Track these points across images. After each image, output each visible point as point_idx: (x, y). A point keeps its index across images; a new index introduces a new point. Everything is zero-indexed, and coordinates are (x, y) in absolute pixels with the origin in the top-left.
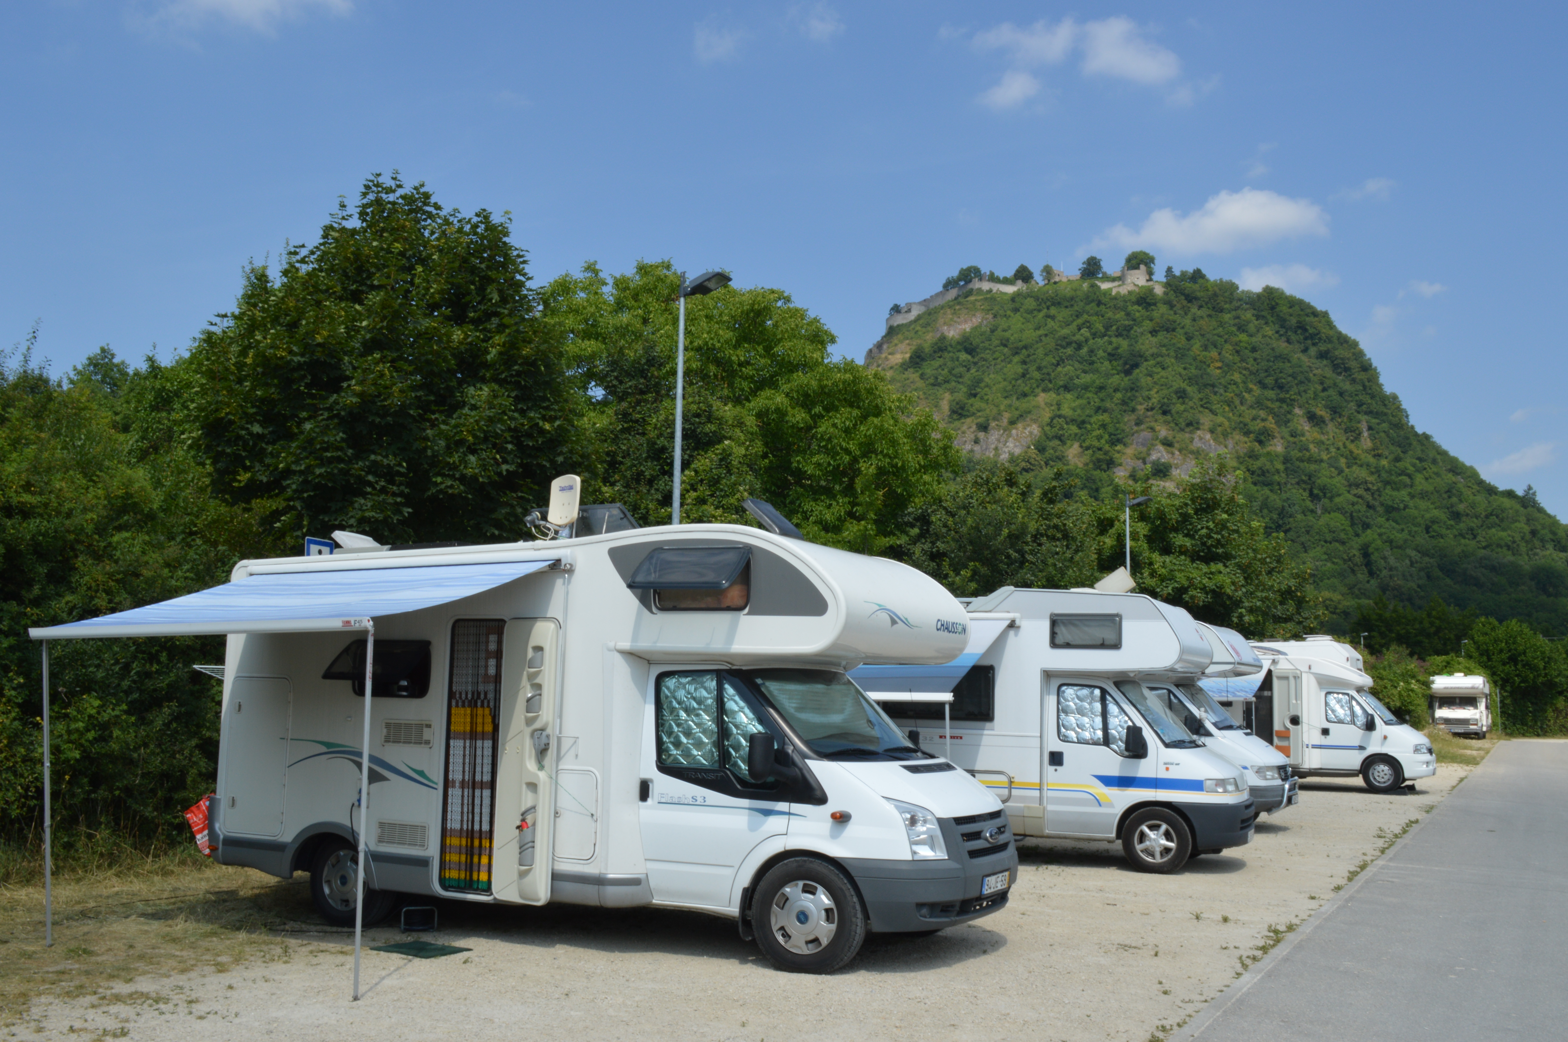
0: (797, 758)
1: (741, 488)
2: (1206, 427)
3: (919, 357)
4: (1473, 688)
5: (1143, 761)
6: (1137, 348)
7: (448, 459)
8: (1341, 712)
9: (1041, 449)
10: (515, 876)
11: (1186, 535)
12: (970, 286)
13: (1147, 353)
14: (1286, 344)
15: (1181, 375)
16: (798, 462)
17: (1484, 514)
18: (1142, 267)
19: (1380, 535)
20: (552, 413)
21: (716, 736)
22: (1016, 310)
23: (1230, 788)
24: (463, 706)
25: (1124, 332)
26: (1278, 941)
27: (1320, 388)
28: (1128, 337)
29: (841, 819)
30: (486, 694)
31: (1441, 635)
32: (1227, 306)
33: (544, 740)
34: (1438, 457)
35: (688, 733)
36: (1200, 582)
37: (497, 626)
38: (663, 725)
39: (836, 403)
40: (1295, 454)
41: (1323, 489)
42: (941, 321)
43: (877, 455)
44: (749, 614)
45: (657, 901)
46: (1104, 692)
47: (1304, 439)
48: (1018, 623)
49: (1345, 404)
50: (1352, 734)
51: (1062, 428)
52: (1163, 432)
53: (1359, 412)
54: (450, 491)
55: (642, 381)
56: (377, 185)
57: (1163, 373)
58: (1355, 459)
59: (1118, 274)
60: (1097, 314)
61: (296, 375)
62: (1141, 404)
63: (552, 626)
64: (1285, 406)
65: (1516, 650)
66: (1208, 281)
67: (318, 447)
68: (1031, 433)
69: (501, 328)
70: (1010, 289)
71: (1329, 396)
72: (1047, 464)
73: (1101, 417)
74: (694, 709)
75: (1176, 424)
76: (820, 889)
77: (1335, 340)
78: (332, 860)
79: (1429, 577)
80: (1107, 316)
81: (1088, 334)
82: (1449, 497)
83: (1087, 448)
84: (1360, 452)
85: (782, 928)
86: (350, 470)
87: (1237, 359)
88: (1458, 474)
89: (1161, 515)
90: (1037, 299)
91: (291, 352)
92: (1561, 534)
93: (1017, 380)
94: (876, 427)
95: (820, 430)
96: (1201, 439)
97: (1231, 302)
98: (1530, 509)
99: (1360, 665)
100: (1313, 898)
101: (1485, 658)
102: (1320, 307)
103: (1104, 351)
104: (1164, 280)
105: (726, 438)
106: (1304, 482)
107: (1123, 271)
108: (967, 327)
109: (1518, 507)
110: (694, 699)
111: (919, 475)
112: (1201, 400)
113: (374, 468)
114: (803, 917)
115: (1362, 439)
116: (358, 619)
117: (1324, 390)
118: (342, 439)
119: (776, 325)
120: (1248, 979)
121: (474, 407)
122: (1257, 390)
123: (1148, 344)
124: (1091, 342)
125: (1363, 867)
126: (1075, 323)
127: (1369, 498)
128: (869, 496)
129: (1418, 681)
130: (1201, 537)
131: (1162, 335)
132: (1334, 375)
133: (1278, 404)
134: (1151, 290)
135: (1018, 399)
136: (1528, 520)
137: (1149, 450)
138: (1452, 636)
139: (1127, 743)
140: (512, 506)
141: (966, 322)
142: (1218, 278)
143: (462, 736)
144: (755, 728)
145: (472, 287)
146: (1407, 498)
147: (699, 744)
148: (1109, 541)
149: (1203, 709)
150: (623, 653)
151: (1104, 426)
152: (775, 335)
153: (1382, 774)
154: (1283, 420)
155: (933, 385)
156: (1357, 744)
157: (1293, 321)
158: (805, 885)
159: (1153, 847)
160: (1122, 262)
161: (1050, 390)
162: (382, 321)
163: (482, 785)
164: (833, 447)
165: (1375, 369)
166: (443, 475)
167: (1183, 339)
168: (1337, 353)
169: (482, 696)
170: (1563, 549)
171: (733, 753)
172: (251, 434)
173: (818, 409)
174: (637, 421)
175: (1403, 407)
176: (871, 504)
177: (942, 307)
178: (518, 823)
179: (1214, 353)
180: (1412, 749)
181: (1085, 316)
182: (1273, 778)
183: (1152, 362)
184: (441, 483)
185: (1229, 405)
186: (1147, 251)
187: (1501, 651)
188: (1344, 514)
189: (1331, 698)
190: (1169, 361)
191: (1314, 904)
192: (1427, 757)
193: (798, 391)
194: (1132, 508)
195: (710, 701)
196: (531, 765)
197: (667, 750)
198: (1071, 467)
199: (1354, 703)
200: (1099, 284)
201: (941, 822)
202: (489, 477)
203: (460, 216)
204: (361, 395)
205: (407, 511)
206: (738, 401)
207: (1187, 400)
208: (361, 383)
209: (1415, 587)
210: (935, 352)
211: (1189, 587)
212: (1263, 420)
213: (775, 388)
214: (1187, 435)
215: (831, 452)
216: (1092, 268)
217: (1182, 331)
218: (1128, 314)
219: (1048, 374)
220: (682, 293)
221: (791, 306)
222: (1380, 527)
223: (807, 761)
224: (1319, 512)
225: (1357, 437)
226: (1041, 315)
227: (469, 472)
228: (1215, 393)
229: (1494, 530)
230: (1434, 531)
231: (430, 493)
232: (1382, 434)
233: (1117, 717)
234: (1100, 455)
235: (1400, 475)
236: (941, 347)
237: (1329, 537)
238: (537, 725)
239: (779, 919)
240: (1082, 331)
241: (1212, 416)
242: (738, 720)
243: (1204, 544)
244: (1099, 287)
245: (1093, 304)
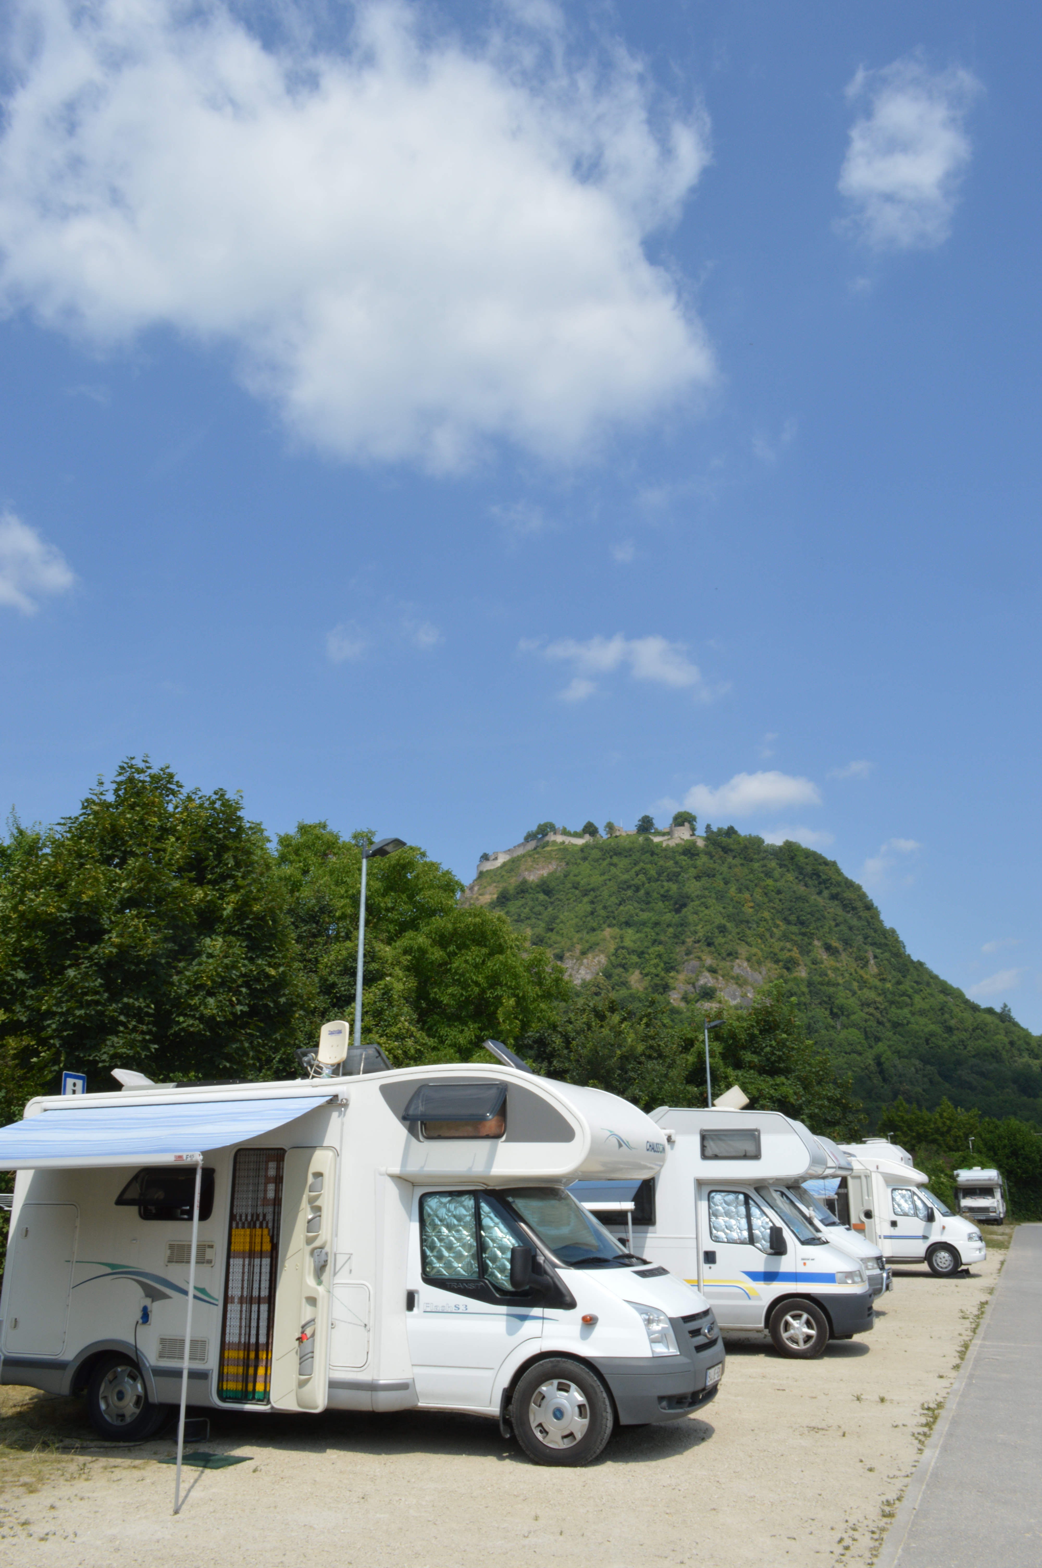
0: (548, 1268)
1: (403, 1019)
2: (743, 957)
3: (504, 897)
4: (989, 1180)
5: (784, 1257)
6: (685, 891)
7: (190, 1002)
8: (906, 1206)
9: (608, 976)
10: (294, 1385)
11: (754, 1053)
12: (547, 839)
13: (693, 895)
14: (804, 888)
15: (721, 913)
16: (436, 993)
17: (971, 1027)
18: (686, 824)
19: (890, 1047)
20: (277, 960)
21: (475, 1248)
22: (585, 859)
23: (857, 1279)
24: (243, 1227)
25: (674, 877)
26: (935, 1418)
27: (833, 923)
28: (677, 881)
29: (589, 1322)
30: (264, 1216)
31: (952, 1133)
32: (756, 856)
33: (323, 1258)
34: (931, 980)
35: (450, 1248)
36: (768, 1093)
37: (278, 1155)
38: (426, 1240)
39: (468, 942)
40: (817, 978)
41: (841, 1008)
42: (523, 867)
43: (501, 986)
44: (506, 1141)
45: (423, 1404)
46: (747, 1198)
47: (823, 966)
48: (673, 1138)
49: (854, 937)
50: (916, 1226)
51: (625, 958)
52: (709, 961)
53: (865, 944)
54: (192, 1029)
55: (314, 926)
56: (131, 767)
57: (707, 912)
58: (865, 982)
59: (667, 830)
60: (651, 862)
61: (62, 929)
62: (690, 937)
63: (330, 1154)
64: (806, 938)
65: (1016, 1145)
66: (739, 836)
67: (80, 991)
68: (599, 962)
69: (236, 888)
70: (580, 842)
71: (841, 931)
72: (613, 988)
73: (657, 949)
74: (455, 1225)
75: (719, 954)
76: (573, 1386)
77: (843, 884)
78: (110, 1376)
79: (931, 1082)
80: (659, 864)
81: (644, 879)
82: (943, 1014)
83: (647, 975)
84: (868, 976)
85: (540, 1425)
86: (105, 1011)
87: (766, 900)
88: (948, 995)
89: (733, 1036)
90: (601, 849)
91: (59, 909)
92: (1034, 1044)
93: (586, 917)
94: (501, 963)
95: (454, 965)
96: (740, 966)
97: (759, 854)
98: (1007, 1023)
99: (911, 1162)
100: (941, 1377)
101: (992, 1153)
102: (830, 857)
103: (658, 893)
104: (705, 835)
105: (387, 975)
106: (826, 1002)
107: (671, 827)
108: (545, 873)
109: (997, 1021)
110: (455, 1217)
111: (536, 1004)
112: (738, 934)
113: (126, 1010)
114: (559, 1414)
115: (870, 966)
116: (190, 1154)
117: (837, 925)
118: (101, 985)
119: (417, 877)
120: (931, 1455)
121: (210, 956)
122: (783, 926)
123: (693, 887)
124: (647, 885)
125: (966, 1346)
126: (634, 870)
127: (878, 1015)
128: (509, 1024)
129: (946, 1175)
130: (767, 1053)
131: (704, 881)
132: (844, 913)
133: (800, 937)
134: (694, 843)
135: (588, 933)
136: (1007, 1033)
137: (698, 976)
138: (961, 1134)
139: (771, 1242)
140: (241, 1042)
141: (543, 868)
142: (748, 834)
143: (242, 1255)
144: (509, 1241)
145: (211, 853)
146: (909, 1016)
147: (459, 1257)
148: (691, 1058)
149: (811, 1208)
150: (392, 1177)
151: (659, 956)
152: (417, 885)
153: (943, 1260)
154: (805, 950)
155: (517, 921)
156: (921, 1234)
157: (809, 869)
158: (559, 1384)
159: (797, 1335)
160: (671, 821)
161: (614, 925)
162: (139, 883)
163: (259, 1300)
164: (466, 981)
165: (876, 908)
166: (185, 1015)
167: (722, 883)
168: (845, 895)
169: (261, 1218)
170: (1036, 1057)
171: (490, 1264)
172: (15, 979)
173: (452, 948)
174: (310, 961)
175: (901, 939)
176: (511, 1031)
177: (524, 856)
178: (298, 1335)
179: (747, 895)
180: (966, 1238)
181: (642, 864)
182: (873, 1268)
183: (697, 903)
184: (184, 1022)
185: (761, 938)
186: (690, 812)
187: (1005, 1147)
188: (859, 1029)
189: (896, 1193)
190: (711, 901)
191: (944, 1382)
192: (980, 1244)
193: (436, 933)
194: (710, 1030)
195: (468, 1218)
196: (311, 1281)
197: (431, 1263)
198: (633, 991)
199: (915, 1198)
200: (652, 837)
201: (672, 1321)
202: (225, 1017)
203: (200, 794)
204: (119, 946)
205: (154, 1047)
206: (389, 941)
207: (727, 934)
208: (120, 935)
209: (921, 1091)
210: (518, 893)
211: (759, 1097)
212: (790, 950)
213: (417, 930)
214: (728, 964)
215: (465, 986)
216: (646, 825)
217: (720, 877)
218: (676, 863)
219: (613, 912)
220: (365, 855)
221: (428, 860)
222: (889, 1040)
223: (557, 1270)
224: (839, 1027)
225: (866, 964)
226: (606, 863)
227: (208, 1012)
228: (750, 928)
229: (980, 1041)
230: (933, 1043)
231: (172, 1031)
232: (885, 962)
233: (759, 1218)
234: (657, 980)
235: (902, 996)
236: (523, 889)
237: (848, 1049)
238: (317, 1244)
239: (537, 1416)
240: (640, 876)
241: (747, 947)
242: (494, 1235)
243: (768, 1059)
244: (652, 841)
245: (648, 855)
